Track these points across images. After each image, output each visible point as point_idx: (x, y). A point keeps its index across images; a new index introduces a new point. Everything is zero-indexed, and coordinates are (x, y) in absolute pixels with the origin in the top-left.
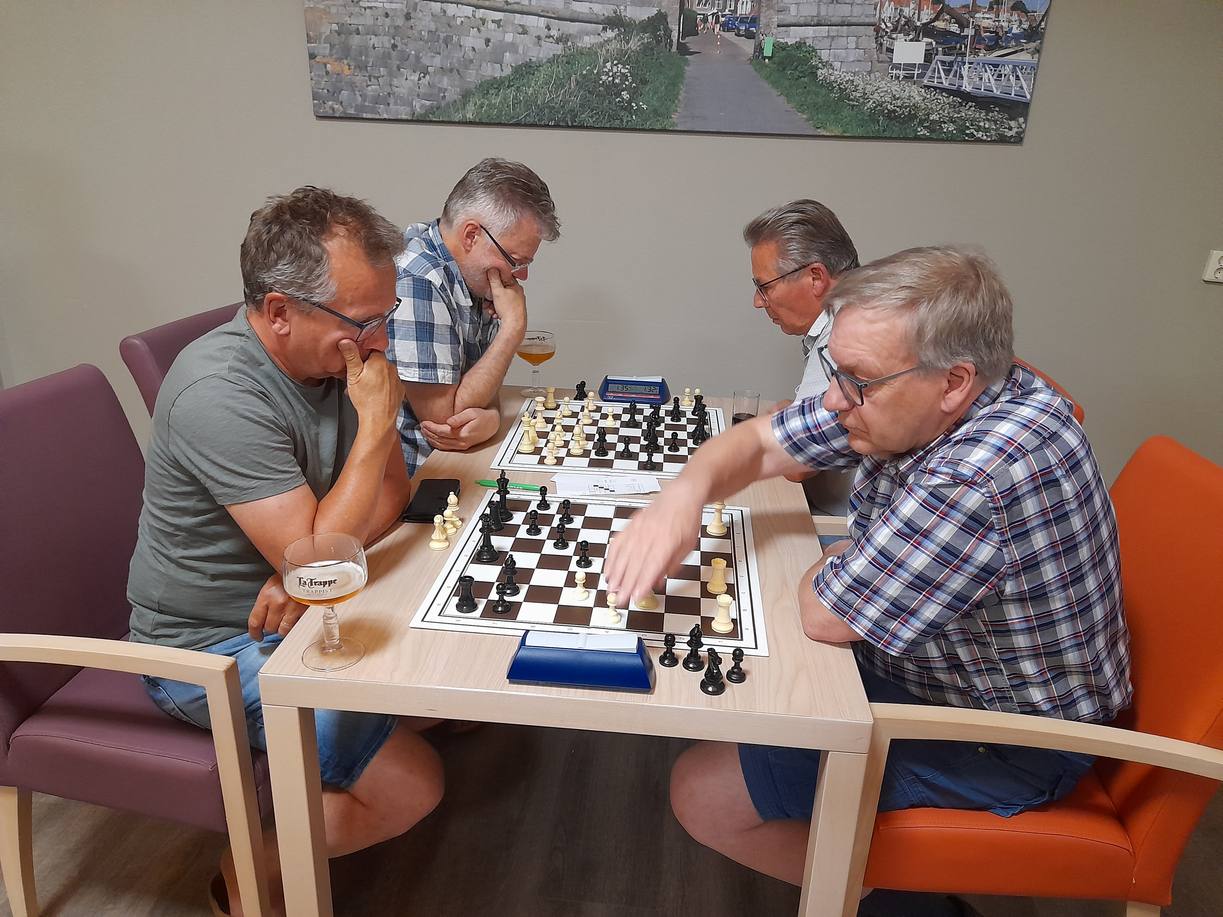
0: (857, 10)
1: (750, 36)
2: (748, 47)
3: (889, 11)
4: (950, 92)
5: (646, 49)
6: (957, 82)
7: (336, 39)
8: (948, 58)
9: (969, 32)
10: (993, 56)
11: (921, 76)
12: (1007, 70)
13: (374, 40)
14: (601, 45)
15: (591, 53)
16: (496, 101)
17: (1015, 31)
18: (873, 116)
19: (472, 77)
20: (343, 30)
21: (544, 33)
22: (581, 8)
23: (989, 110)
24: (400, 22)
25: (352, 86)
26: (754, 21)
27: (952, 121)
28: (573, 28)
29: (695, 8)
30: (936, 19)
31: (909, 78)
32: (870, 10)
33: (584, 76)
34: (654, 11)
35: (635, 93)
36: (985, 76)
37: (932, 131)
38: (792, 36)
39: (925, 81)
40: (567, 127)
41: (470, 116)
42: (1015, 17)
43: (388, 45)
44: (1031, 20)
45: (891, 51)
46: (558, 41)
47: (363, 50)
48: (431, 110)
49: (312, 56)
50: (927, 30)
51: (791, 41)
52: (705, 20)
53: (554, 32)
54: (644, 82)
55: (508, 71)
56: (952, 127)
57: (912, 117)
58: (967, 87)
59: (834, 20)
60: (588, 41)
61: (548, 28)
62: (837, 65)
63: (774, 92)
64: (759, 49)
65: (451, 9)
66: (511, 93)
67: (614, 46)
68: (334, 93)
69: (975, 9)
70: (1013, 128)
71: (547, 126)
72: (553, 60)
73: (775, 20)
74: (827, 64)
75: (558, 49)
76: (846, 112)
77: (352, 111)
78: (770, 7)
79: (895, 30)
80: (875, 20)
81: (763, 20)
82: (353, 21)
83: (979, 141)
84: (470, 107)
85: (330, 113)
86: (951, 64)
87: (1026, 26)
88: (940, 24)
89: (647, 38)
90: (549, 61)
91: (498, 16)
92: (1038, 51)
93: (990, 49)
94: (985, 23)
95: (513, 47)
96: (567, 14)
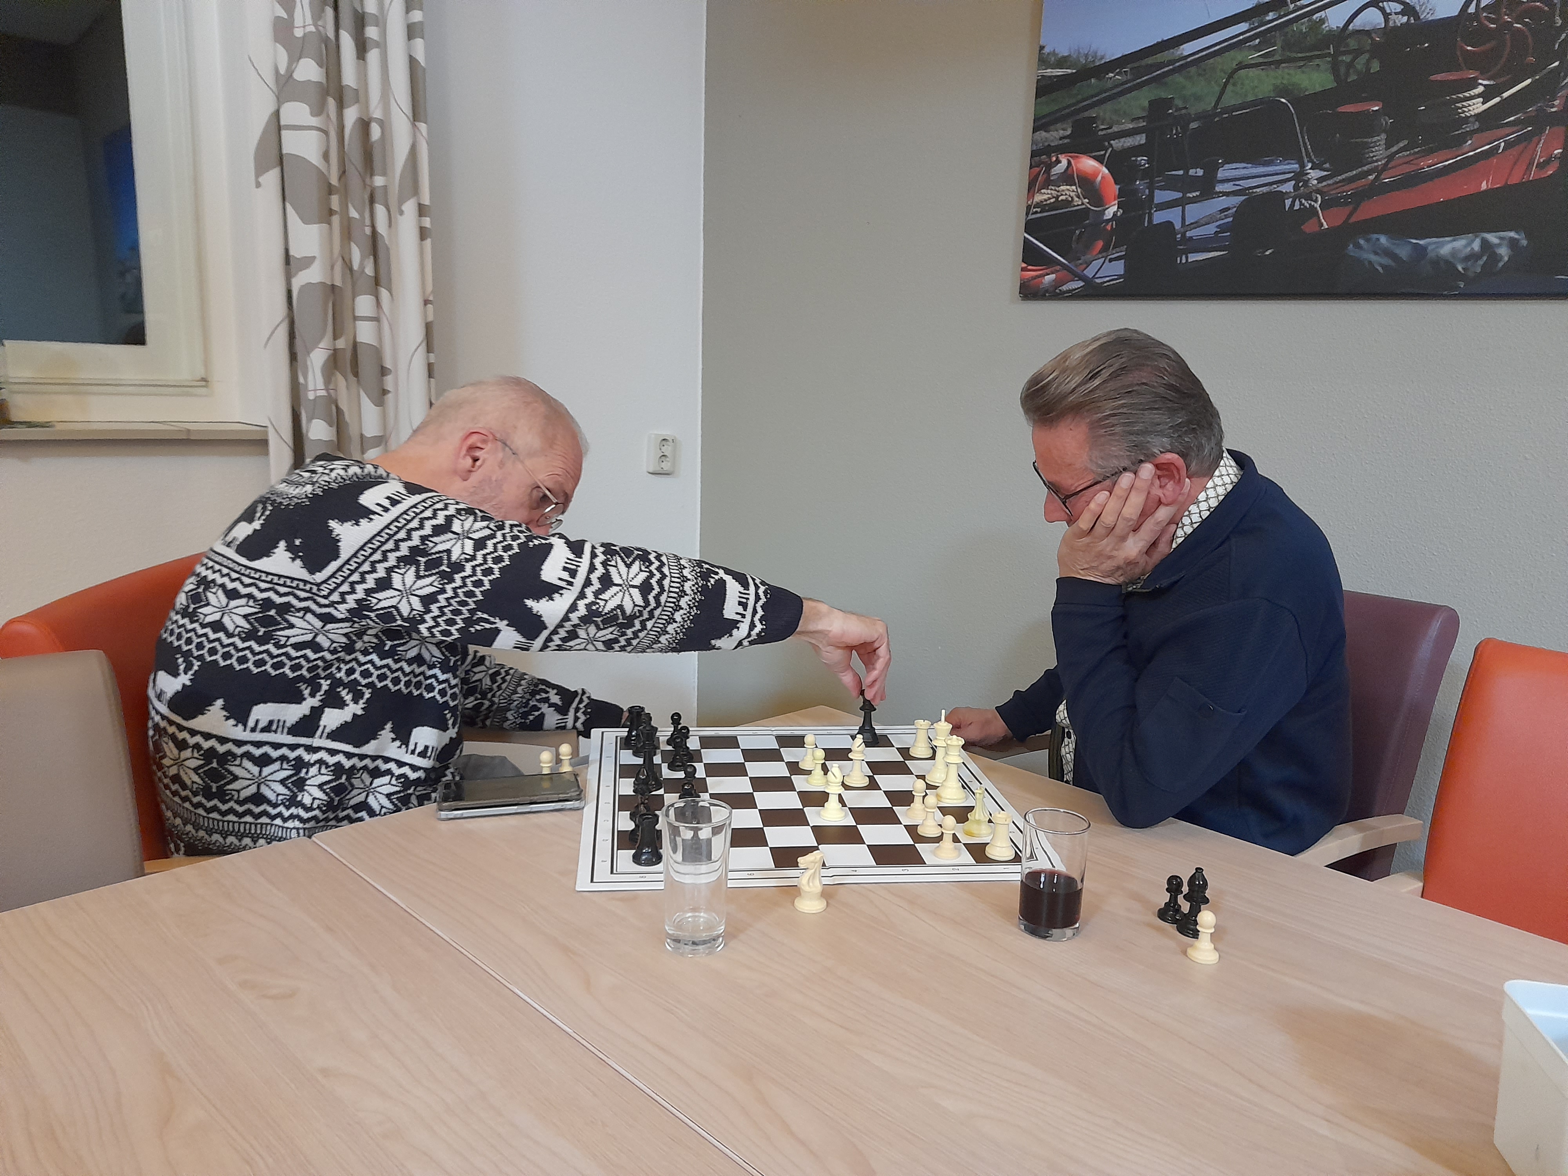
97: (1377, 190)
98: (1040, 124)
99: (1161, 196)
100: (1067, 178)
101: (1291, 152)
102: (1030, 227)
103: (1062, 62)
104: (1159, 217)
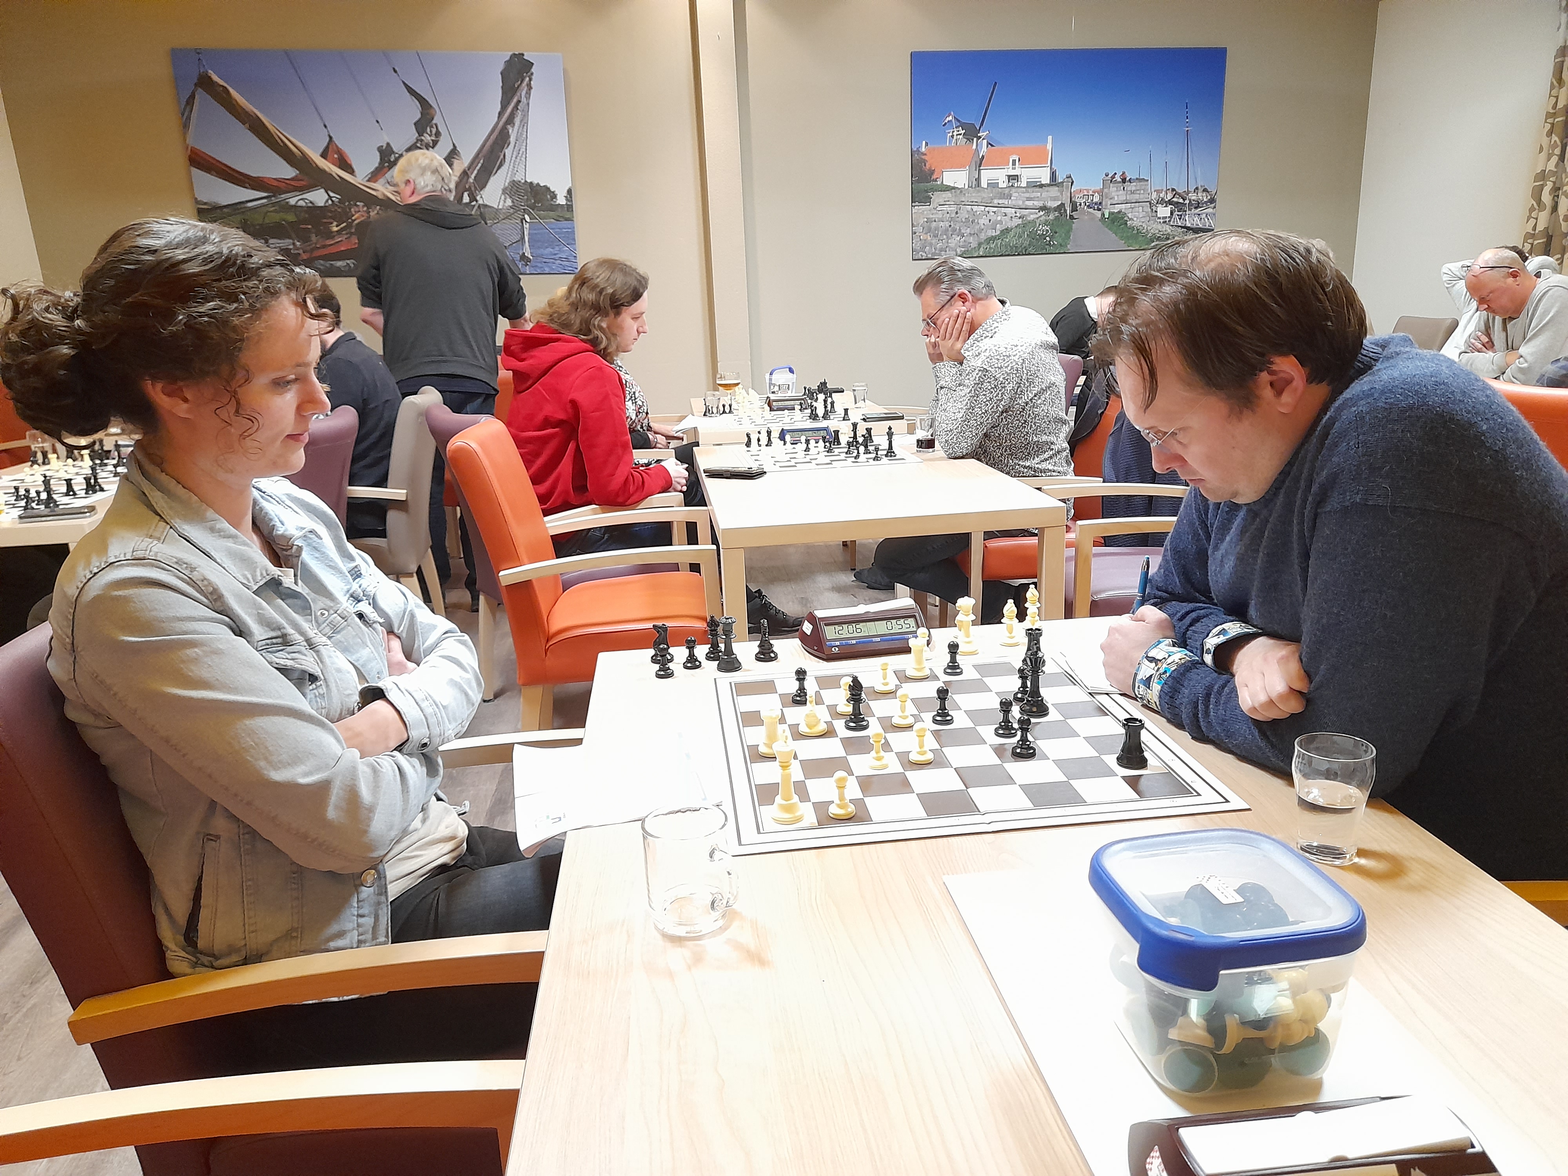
0: (1142, 196)
1: (1099, 210)
2: (1098, 214)
3: (1154, 195)
4: (1182, 227)
5: (1056, 218)
6: (1184, 223)
7: (926, 224)
8: (1180, 213)
9: (1187, 202)
10: (1197, 211)
11: (1170, 221)
12: (1204, 216)
13: (942, 224)
14: (1038, 218)
15: (1034, 221)
16: (993, 246)
17: (1205, 200)
18: (1152, 240)
19: (983, 237)
20: (929, 220)
21: (1014, 215)
22: (1029, 203)
24: (954, 215)
25: (931, 245)
26: (1100, 203)
28: (1026, 212)
29: (1076, 200)
30: (1173, 197)
31: (1165, 222)
32: (1147, 196)
33: (1030, 232)
34: (1060, 203)
36: (1195, 219)
38: (1116, 209)
39: (1172, 223)
40: (1023, 255)
41: (981, 253)
42: (1204, 194)
43: (948, 226)
44: (1211, 195)
45: (1156, 212)
46: (1020, 218)
47: (937, 229)
48: (964, 252)
49: (914, 233)
50: (1170, 202)
51: (1116, 211)
53: (1018, 215)
54: (1056, 233)
55: (998, 232)
58: (1188, 225)
59: (1133, 201)
60: (1032, 217)
61: (1016, 213)
62: (1135, 219)
63: (1111, 232)
64: (1103, 215)
65: (975, 208)
66: (1000, 242)
67: (1043, 218)
68: (923, 249)
69: (1188, 193)
71: (1015, 255)
73: (1109, 203)
74: (1130, 219)
75: (1020, 221)
76: (1140, 239)
77: (930, 256)
78: (1107, 198)
79: (1157, 203)
80: (1149, 200)
81: (1104, 203)
82: (933, 216)
84: (982, 249)
85: (920, 257)
86: (1181, 215)
87: (1209, 197)
88: (1175, 200)
89: (1057, 214)
90: (1016, 227)
91: (995, 209)
93: (1196, 208)
94: (1193, 198)
95: (1001, 222)
96: (1024, 207)
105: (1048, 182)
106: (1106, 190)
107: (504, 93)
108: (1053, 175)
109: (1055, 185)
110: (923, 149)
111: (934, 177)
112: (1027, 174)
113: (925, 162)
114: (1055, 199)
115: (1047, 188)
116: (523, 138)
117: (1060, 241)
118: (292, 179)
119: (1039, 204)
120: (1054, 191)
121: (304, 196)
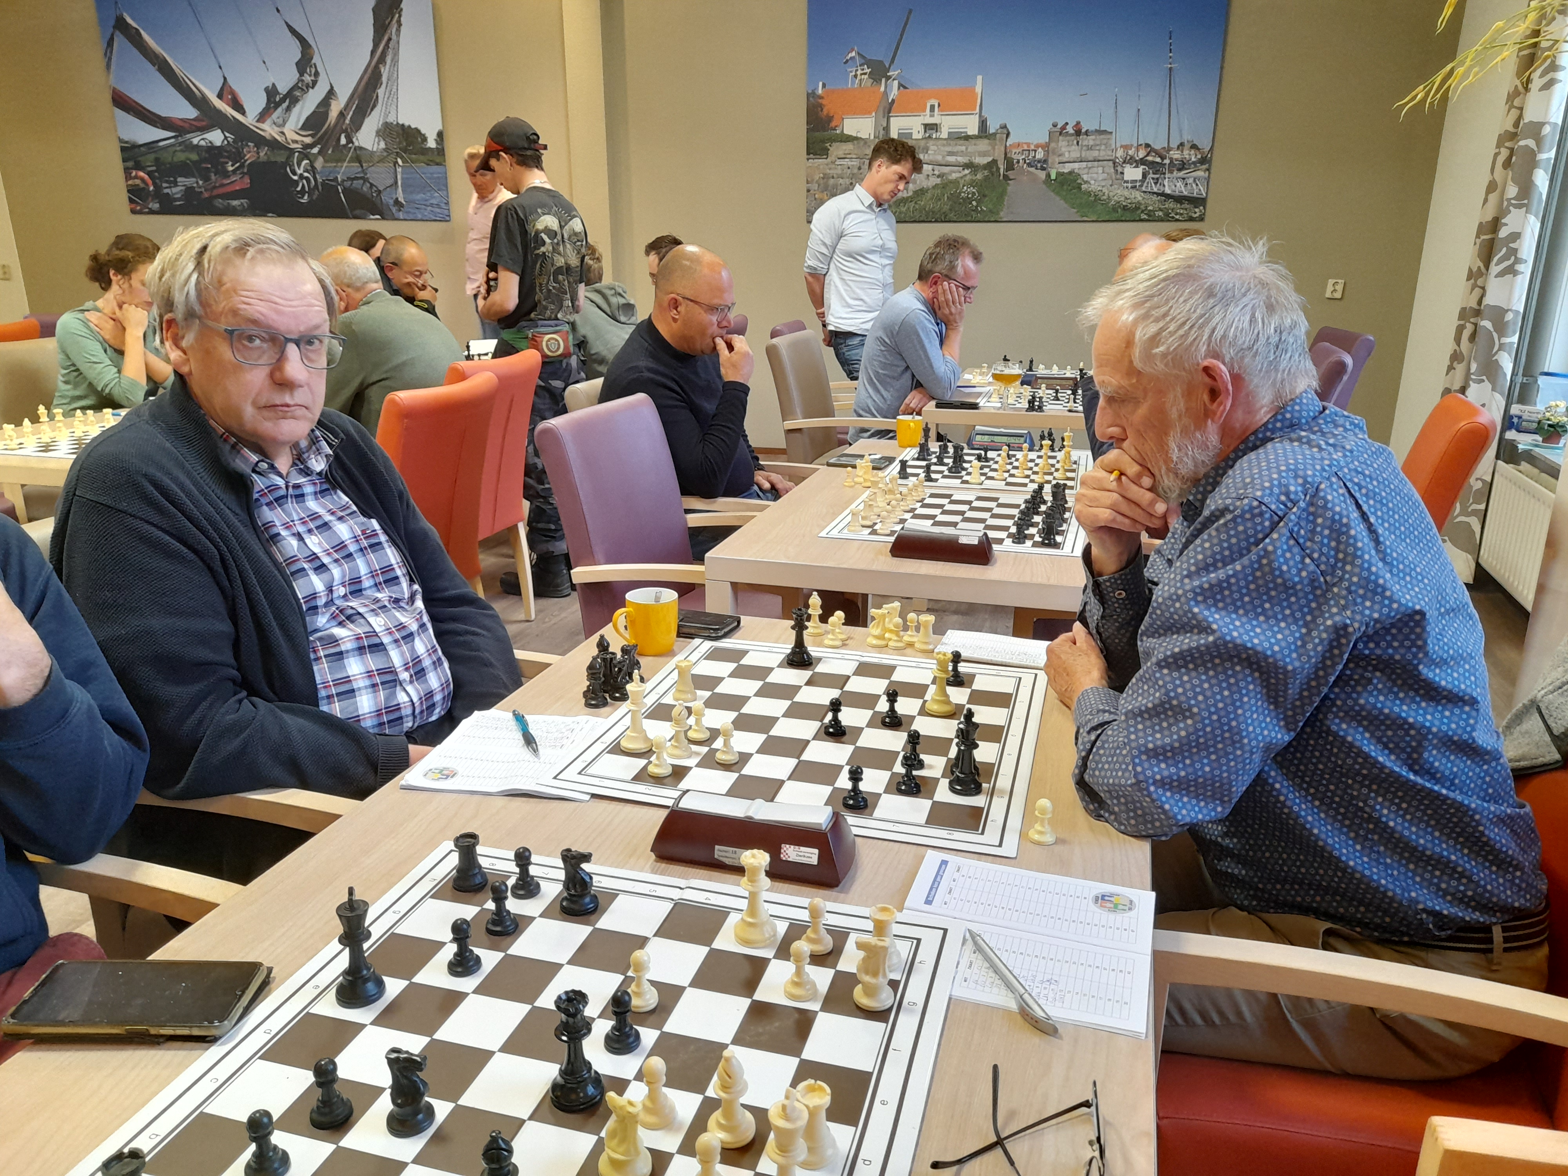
0: (1102, 153)
1: (1043, 169)
2: (1042, 175)
3: (1120, 153)
4: (1158, 194)
5: (986, 179)
6: (1162, 188)
7: (822, 181)
8: (1156, 176)
9: (1167, 161)
10: (1182, 174)
11: (1141, 186)
12: (1191, 181)
13: (841, 181)
14: (962, 177)
15: (956, 182)
16: (904, 209)
17: (1193, 159)
18: (1114, 210)
20: (826, 177)
21: (930, 173)
22: (951, 159)
23: (1181, 204)
24: (856, 171)
26: (1045, 161)
27: (1160, 210)
28: (946, 170)
29: (1013, 157)
30: (1147, 155)
31: (1134, 187)
32: (1110, 153)
33: (952, 194)
34: (990, 159)
35: (979, 202)
36: (1178, 185)
37: (1149, 216)
38: (1067, 168)
39: (1144, 189)
40: (942, 222)
42: (1193, 152)
44: (1202, 153)
45: (1122, 173)
46: (938, 176)
49: (808, 191)
50: (1142, 162)
51: (1066, 171)
52: (1018, 162)
53: (936, 172)
54: (985, 196)
55: (910, 194)
56: (1161, 213)
57: (1137, 208)
58: (1168, 191)
59: (1091, 159)
60: (954, 176)
61: (934, 170)
62: (1092, 182)
63: (1058, 198)
64: (1049, 175)
66: (912, 204)
67: (968, 178)
69: (1169, 149)
70: (1197, 212)
71: (930, 222)
72: (935, 187)
73: (1057, 160)
74: (1086, 182)
75: (938, 181)
76: (1099, 207)
78: (1054, 153)
79: (1124, 162)
80: (1113, 158)
81: (1050, 161)
82: (832, 171)
83: (1177, 220)
86: (1158, 179)
87: (1199, 156)
88: (1150, 158)
89: (986, 173)
90: (934, 187)
92: (1208, 170)
93: (1180, 170)
94: (1175, 156)
96: (945, 163)
97: (215, 187)
98: (124, 161)
99: (165, 185)
100: (136, 177)
101: (194, 176)
102: (129, 191)
103: (126, 142)
104: (166, 191)
105: (976, 132)
106: (1053, 145)
107: (376, 31)
108: (983, 124)
109: (986, 137)
110: (820, 91)
111: (833, 124)
112: (949, 123)
113: (821, 106)
114: (984, 154)
115: (973, 141)
116: (394, 79)
117: (990, 206)
118: (194, 120)
119: (962, 160)
120: (983, 145)
121: (204, 136)
